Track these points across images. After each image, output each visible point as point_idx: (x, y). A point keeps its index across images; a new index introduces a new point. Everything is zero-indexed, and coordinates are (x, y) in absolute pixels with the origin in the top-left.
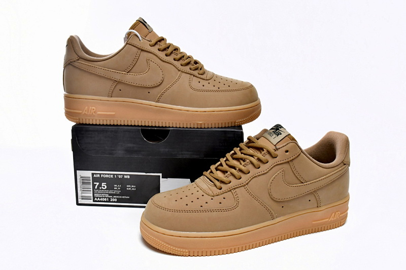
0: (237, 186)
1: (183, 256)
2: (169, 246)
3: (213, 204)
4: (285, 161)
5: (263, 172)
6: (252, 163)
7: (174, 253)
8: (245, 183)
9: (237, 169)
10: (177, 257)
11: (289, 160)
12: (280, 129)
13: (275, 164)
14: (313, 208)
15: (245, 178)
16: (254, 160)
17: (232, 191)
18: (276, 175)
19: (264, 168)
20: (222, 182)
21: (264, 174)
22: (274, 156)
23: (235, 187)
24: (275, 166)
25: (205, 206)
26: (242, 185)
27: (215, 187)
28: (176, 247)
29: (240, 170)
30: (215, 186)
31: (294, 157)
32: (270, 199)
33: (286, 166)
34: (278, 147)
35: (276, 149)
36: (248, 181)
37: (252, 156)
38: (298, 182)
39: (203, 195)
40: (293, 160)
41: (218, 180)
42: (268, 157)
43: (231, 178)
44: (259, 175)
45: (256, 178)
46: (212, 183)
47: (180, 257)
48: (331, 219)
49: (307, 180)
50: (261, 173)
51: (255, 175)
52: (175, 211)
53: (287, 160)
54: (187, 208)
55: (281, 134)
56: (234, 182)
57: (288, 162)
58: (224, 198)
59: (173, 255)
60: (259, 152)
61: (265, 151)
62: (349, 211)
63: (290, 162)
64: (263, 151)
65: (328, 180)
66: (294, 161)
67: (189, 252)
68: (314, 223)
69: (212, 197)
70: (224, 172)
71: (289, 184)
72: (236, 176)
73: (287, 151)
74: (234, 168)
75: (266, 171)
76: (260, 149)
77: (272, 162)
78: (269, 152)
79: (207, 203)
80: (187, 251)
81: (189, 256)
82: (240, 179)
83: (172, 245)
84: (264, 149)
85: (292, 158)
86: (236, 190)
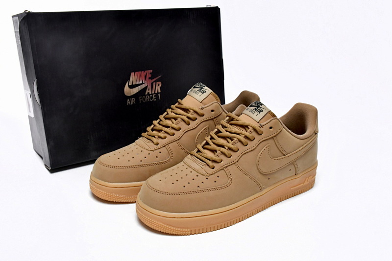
0: (229, 164)
1: (185, 235)
2: (172, 228)
3: (209, 183)
4: (269, 137)
5: (251, 149)
6: (240, 141)
7: (176, 233)
8: (235, 161)
9: (226, 148)
10: (180, 237)
11: (273, 136)
12: (260, 106)
13: (261, 141)
14: (292, 176)
15: (235, 156)
16: (241, 138)
17: (225, 169)
18: (262, 150)
19: (251, 145)
20: (214, 161)
21: (252, 151)
22: (260, 133)
23: (227, 165)
24: (261, 142)
25: (202, 186)
26: (233, 163)
27: (208, 167)
28: (178, 228)
29: (230, 149)
30: (208, 165)
31: (278, 132)
32: (259, 173)
33: (271, 141)
34: (262, 124)
35: (261, 126)
36: (238, 158)
37: (238, 134)
38: (281, 154)
39: (197, 176)
40: (277, 135)
41: (209, 160)
42: (254, 134)
43: (222, 157)
44: (248, 152)
45: (245, 155)
46: (204, 163)
47: (183, 236)
48: (306, 183)
49: (288, 152)
50: (249, 150)
51: (244, 153)
52: (174, 194)
53: (272, 136)
54: (185, 190)
55: (262, 111)
56: (225, 161)
57: (273, 138)
58: (218, 177)
59: (176, 235)
60: (244, 130)
61: (251, 129)
62: (316, 177)
63: (274, 138)
64: (249, 128)
65: (304, 150)
66: (277, 137)
67: (191, 231)
68: (292, 189)
69: (207, 177)
70: (214, 151)
71: (274, 157)
72: (227, 154)
73: (271, 128)
74: (223, 146)
75: (253, 148)
76: (245, 127)
77: (258, 138)
78: (255, 130)
79: (203, 183)
80: (189, 230)
81: (191, 234)
82: (231, 157)
83: (175, 227)
84: (249, 127)
85: (276, 134)
86: (228, 168)
